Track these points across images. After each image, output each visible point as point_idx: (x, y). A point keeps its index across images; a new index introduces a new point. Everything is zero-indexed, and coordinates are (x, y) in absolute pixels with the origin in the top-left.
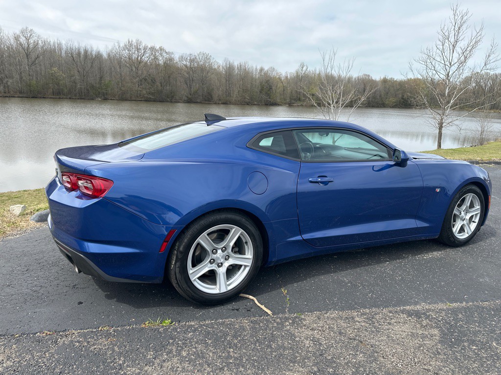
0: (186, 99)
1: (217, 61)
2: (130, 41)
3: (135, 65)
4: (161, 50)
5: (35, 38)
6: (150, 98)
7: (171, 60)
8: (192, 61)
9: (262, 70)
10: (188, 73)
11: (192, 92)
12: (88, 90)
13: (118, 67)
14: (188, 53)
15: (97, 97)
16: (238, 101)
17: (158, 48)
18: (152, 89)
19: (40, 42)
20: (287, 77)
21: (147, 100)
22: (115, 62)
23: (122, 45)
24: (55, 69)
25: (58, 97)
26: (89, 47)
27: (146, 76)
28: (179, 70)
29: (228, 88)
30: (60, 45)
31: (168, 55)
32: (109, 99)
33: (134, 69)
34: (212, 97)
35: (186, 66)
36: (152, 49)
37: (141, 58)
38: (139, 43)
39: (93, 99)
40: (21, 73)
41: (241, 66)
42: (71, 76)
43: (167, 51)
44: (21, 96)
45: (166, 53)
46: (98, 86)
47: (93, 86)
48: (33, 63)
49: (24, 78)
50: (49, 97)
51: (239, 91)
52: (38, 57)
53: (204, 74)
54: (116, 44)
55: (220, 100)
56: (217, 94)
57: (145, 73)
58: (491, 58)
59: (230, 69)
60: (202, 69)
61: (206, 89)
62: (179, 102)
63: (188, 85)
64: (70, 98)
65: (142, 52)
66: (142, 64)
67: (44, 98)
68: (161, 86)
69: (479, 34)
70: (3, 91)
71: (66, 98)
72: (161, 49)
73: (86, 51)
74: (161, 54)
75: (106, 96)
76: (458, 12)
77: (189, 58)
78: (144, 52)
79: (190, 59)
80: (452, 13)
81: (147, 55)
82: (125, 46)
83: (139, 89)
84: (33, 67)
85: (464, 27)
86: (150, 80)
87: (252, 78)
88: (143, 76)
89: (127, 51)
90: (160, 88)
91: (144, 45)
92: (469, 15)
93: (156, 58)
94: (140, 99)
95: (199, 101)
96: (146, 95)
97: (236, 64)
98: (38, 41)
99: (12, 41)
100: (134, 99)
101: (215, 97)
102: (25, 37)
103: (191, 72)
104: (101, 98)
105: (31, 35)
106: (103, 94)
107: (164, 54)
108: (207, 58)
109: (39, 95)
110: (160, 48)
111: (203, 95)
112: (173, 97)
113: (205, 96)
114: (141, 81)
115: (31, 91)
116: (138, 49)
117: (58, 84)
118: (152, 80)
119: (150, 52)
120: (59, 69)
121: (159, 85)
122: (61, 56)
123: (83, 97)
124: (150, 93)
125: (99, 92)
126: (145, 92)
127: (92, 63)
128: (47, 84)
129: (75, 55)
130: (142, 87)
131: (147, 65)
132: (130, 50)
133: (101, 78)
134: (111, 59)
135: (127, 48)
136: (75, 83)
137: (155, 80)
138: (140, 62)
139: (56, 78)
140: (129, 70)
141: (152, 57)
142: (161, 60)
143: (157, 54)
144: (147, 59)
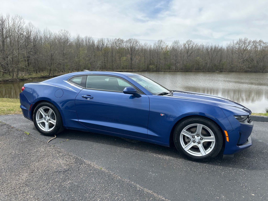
2: (241, 39)
3: (242, 52)
6: (248, 70)
7: (266, 47)
12: (213, 67)
13: (231, 55)
15: (217, 70)
17: (258, 41)
18: (251, 65)
19: (194, 46)
21: (246, 72)
22: (231, 51)
23: (235, 42)
24: (198, 58)
25: (197, 71)
26: (217, 46)
27: (247, 58)
30: (203, 46)
32: (223, 72)
33: (241, 55)
36: (254, 42)
37: (246, 48)
38: (246, 39)
39: (214, 72)
40: (183, 61)
42: (206, 61)
44: (182, 71)
45: (264, 43)
46: (218, 64)
47: (215, 65)
48: (190, 56)
49: (184, 63)
50: (194, 71)
52: (192, 53)
57: (247, 56)
67: (191, 71)
68: (257, 63)
70: (175, 69)
71: (201, 71)
73: (215, 47)
74: (260, 45)
75: (222, 70)
78: (248, 44)
81: (250, 46)
82: (237, 42)
83: (242, 65)
84: (189, 58)
86: (250, 60)
91: (249, 40)
93: (256, 47)
94: (241, 71)
96: (245, 69)
98: (193, 45)
99: (183, 46)
100: (238, 71)
102: (188, 44)
105: (191, 43)
106: (220, 69)
107: (262, 44)
109: (189, 70)
110: (260, 41)
112: (264, 69)
114: (244, 61)
115: (186, 69)
116: (245, 43)
117: (198, 65)
119: (252, 44)
120: (200, 57)
121: (256, 62)
122: (202, 51)
123: (210, 71)
124: (249, 68)
125: (218, 68)
126: (245, 67)
127: (217, 53)
128: (194, 65)
129: (209, 50)
130: (244, 64)
131: (250, 52)
132: (240, 44)
133: (221, 61)
134: (228, 50)
135: (238, 43)
136: (207, 64)
137: (253, 60)
138: (245, 50)
139: (198, 62)
140: (238, 55)
141: (253, 47)
142: (259, 48)
143: (257, 44)
144: (250, 48)
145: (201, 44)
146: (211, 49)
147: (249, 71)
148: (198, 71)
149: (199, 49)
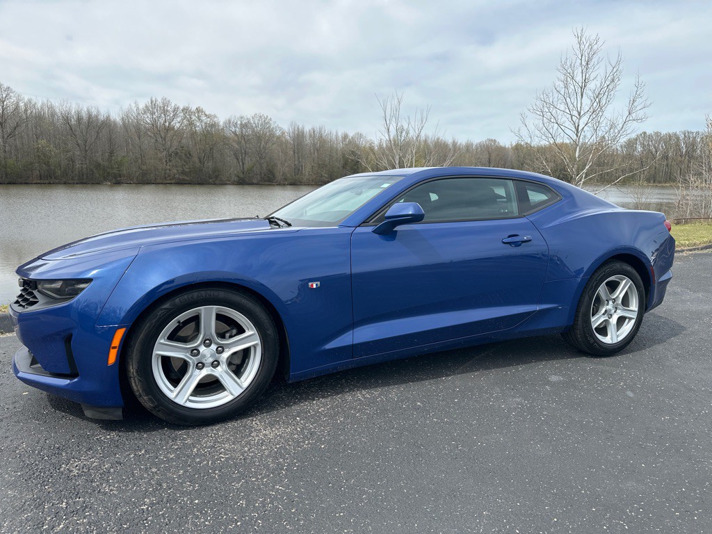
0: (236, 179)
1: (280, 126)
2: (154, 99)
3: (162, 133)
4: (198, 112)
5: (14, 99)
6: (184, 179)
7: (213, 125)
8: (243, 126)
9: (345, 136)
10: (239, 143)
11: (245, 170)
12: (92, 170)
13: (137, 139)
14: (238, 115)
15: (106, 179)
16: (313, 180)
17: (194, 109)
18: (187, 166)
19: (22, 104)
20: (380, 146)
21: (180, 183)
22: (133, 130)
23: (142, 106)
24: (43, 142)
25: (47, 181)
26: (94, 112)
27: (176, 149)
28: (225, 139)
29: (296, 162)
30: (51, 108)
31: (209, 119)
32: (123, 183)
33: (160, 140)
34: (274, 176)
35: (235, 133)
36: (185, 110)
37: (170, 123)
38: (166, 103)
39: (99, 184)
41: (314, 132)
42: (67, 152)
43: (207, 113)
45: (206, 115)
46: (106, 164)
47: (98, 166)
48: (11, 135)
50: (34, 182)
51: (312, 167)
52: (18, 125)
53: (263, 143)
54: (133, 105)
55: (286, 179)
56: (282, 170)
57: (175, 144)
58: (635, 104)
59: (299, 136)
60: (259, 137)
61: (264, 165)
62: (226, 184)
63: (240, 160)
64: (65, 183)
65: (171, 115)
66: (171, 133)
67: (26, 183)
68: (200, 162)
69: (615, 70)
71: (59, 183)
72: (199, 110)
73: (90, 116)
74: (199, 118)
75: (119, 179)
76: (583, 39)
77: (239, 122)
78: (174, 115)
79: (241, 124)
80: (576, 40)
81: (179, 119)
82: (146, 107)
83: (168, 167)
84: (11, 140)
85: (595, 60)
86: (183, 155)
87: (332, 148)
88: (173, 149)
89: (148, 114)
90: (198, 165)
91: (173, 105)
92: (600, 43)
93: (191, 124)
94: (167, 182)
95: (255, 181)
96: (177, 176)
97: (307, 129)
98: (18, 103)
100: (161, 182)
101: (279, 176)
103: (243, 142)
104: (110, 181)
105: (8, 94)
106: (115, 177)
107: (203, 118)
108: (266, 122)
109: (19, 180)
110: (197, 109)
111: (261, 173)
112: (217, 177)
113: (265, 175)
114: (170, 155)
115: (6, 175)
116: (165, 112)
117: (48, 164)
118: (186, 155)
119: (182, 114)
120: (49, 141)
121: (197, 160)
122: (52, 123)
123: (84, 181)
124: (183, 173)
125: (108, 173)
126: (175, 171)
127: (98, 133)
128: (31, 163)
129: (73, 122)
130: (171, 164)
131: (179, 133)
132: (153, 114)
133: (112, 153)
134: (126, 126)
135: (149, 110)
136: (73, 162)
137: (190, 155)
138: (169, 129)
139: (45, 155)
140: (153, 141)
141: (185, 122)
142: (199, 126)
143: (193, 118)
144: (178, 125)
145: (45, 101)
146: (79, 119)
147: (187, 180)
148: (50, 183)
149: (39, 118)
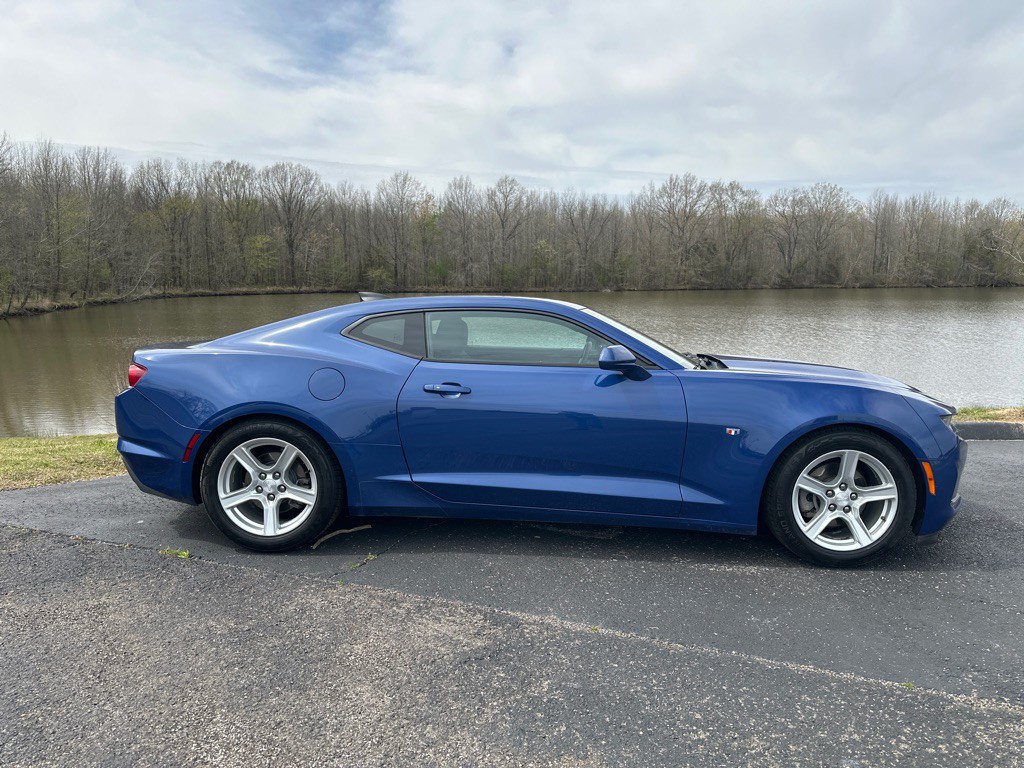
0: (778, 280)
2: (674, 177)
3: (680, 222)
4: (732, 189)
6: (703, 284)
7: (751, 206)
8: (796, 204)
10: (787, 228)
11: (793, 267)
12: (591, 275)
13: (647, 232)
14: (790, 188)
15: (605, 285)
16: (905, 280)
17: (727, 186)
18: (709, 266)
21: (697, 289)
22: (646, 219)
23: (658, 186)
24: (542, 242)
25: (541, 290)
26: (600, 201)
27: (696, 242)
28: (767, 224)
29: (878, 253)
30: (554, 200)
31: (746, 198)
32: (624, 290)
33: (676, 231)
34: (838, 274)
35: (783, 215)
36: (715, 188)
37: (691, 208)
38: (690, 180)
39: (596, 292)
40: (492, 252)
42: (566, 253)
43: (745, 189)
45: (743, 192)
46: (607, 266)
47: (598, 268)
48: (511, 235)
49: (496, 261)
50: (529, 291)
54: (647, 187)
55: (856, 279)
56: (851, 266)
57: (697, 235)
60: (819, 217)
61: (824, 259)
62: (763, 289)
63: (786, 253)
65: (695, 196)
66: (694, 219)
68: (728, 258)
71: (553, 292)
72: (733, 186)
73: (595, 206)
74: (733, 197)
75: (620, 285)
77: (789, 199)
78: (698, 197)
79: (793, 201)
81: (705, 201)
82: (664, 188)
83: (684, 267)
84: (510, 242)
86: (706, 250)
88: (692, 243)
89: (666, 198)
90: (724, 262)
91: (699, 182)
93: (720, 205)
94: (682, 288)
95: (807, 283)
96: (694, 279)
100: (672, 287)
101: (846, 274)
103: (794, 226)
106: (617, 281)
107: (739, 196)
110: (731, 184)
112: (749, 278)
114: (687, 251)
116: (687, 192)
117: (544, 268)
118: (709, 249)
119: (709, 194)
120: (548, 240)
121: (723, 257)
122: (553, 219)
124: (704, 274)
125: (609, 278)
126: (692, 272)
127: (602, 227)
128: (529, 268)
129: (576, 214)
130: (687, 263)
131: (702, 221)
132: (670, 196)
133: (615, 252)
134: (635, 215)
135: (666, 192)
136: (571, 264)
137: (715, 249)
138: (689, 216)
139: (542, 258)
140: (667, 233)
141: (714, 204)
142: (731, 209)
143: (724, 197)
144: (702, 209)
145: (548, 192)
146: (583, 212)
147: (707, 285)
149: (540, 213)
